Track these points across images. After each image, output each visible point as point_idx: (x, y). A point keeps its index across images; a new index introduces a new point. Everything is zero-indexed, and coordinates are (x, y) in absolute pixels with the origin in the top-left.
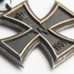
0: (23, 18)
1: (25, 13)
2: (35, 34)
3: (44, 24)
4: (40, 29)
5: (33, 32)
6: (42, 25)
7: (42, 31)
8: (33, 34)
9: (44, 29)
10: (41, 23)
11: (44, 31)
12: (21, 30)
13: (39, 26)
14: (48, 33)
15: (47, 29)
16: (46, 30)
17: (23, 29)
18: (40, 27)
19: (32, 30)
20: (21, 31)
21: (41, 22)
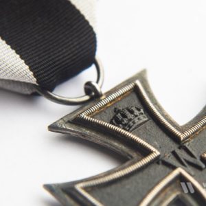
0: (134, 123)
1: (139, 110)
2: (168, 170)
3: (192, 140)
4: (180, 156)
5: (160, 162)
6: (186, 145)
7: (185, 160)
8: (161, 168)
9: (192, 156)
10: (182, 139)
11: (191, 160)
12: (130, 158)
13: (178, 146)
14: (203, 166)
15: (200, 155)
16: (198, 158)
17: (135, 155)
18: (179, 148)
19: (159, 156)
20: (128, 160)
21: (182, 137)
